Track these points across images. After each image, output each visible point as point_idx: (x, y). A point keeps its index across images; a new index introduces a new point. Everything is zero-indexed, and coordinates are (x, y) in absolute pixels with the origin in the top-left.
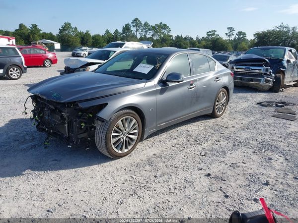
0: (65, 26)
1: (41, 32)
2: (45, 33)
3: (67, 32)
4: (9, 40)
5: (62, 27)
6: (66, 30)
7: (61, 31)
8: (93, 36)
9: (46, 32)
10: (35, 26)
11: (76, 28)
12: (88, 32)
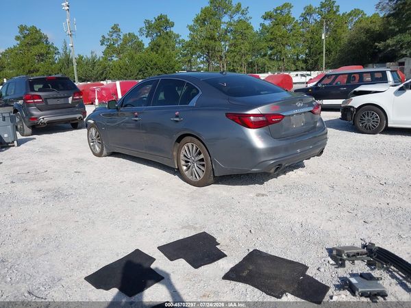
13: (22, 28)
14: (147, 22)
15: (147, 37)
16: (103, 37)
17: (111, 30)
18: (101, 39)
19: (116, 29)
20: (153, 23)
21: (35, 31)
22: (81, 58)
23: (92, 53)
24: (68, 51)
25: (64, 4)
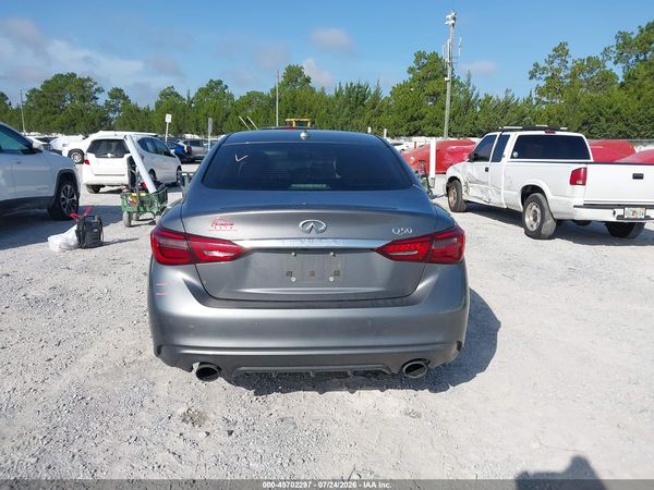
13: (420, 56)
14: (623, 36)
15: (616, 63)
16: (536, 65)
17: (552, 53)
18: (532, 68)
19: (561, 51)
20: (633, 37)
21: (435, 59)
22: (488, 99)
23: (507, 91)
24: (470, 88)
25: (449, 16)
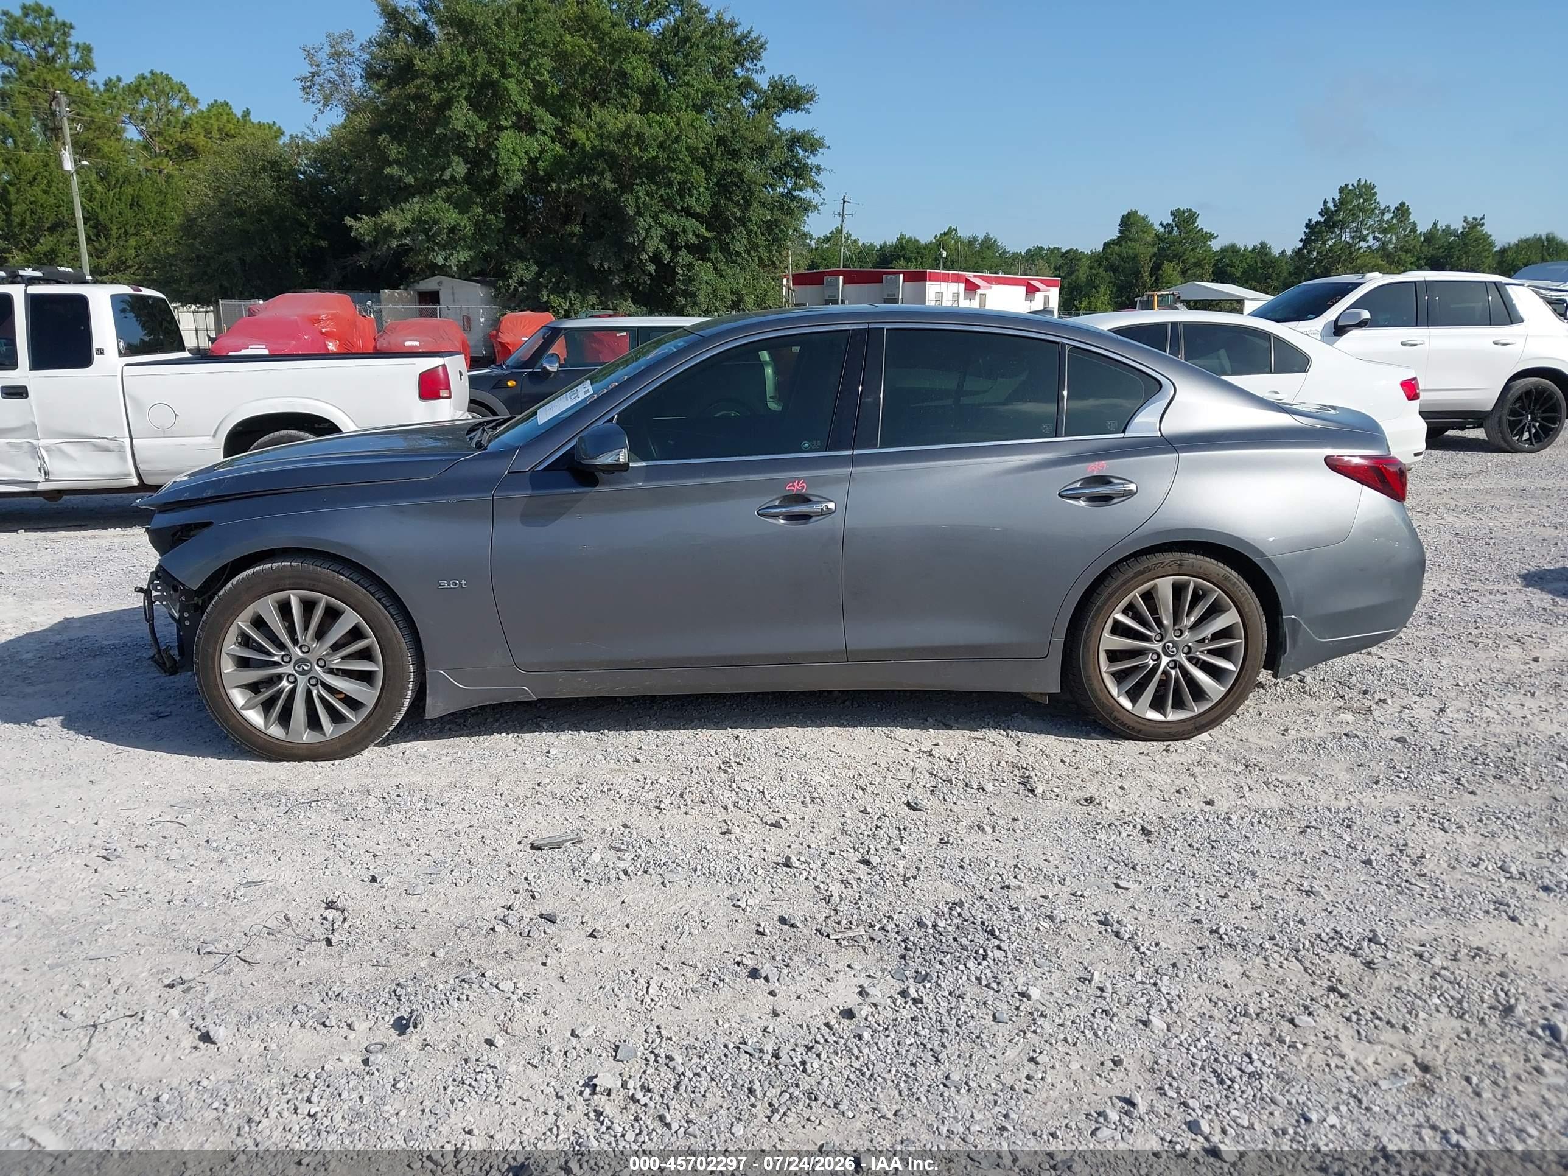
0: (1340, 204)
1: (1216, 245)
2: (1233, 249)
3: (1347, 236)
4: (1031, 290)
5: (1325, 212)
6: (1343, 225)
7: (1314, 232)
8: (1503, 251)
9: (1241, 245)
10: (1184, 219)
11: (1402, 211)
12: (1475, 225)
